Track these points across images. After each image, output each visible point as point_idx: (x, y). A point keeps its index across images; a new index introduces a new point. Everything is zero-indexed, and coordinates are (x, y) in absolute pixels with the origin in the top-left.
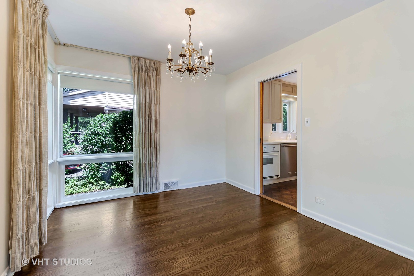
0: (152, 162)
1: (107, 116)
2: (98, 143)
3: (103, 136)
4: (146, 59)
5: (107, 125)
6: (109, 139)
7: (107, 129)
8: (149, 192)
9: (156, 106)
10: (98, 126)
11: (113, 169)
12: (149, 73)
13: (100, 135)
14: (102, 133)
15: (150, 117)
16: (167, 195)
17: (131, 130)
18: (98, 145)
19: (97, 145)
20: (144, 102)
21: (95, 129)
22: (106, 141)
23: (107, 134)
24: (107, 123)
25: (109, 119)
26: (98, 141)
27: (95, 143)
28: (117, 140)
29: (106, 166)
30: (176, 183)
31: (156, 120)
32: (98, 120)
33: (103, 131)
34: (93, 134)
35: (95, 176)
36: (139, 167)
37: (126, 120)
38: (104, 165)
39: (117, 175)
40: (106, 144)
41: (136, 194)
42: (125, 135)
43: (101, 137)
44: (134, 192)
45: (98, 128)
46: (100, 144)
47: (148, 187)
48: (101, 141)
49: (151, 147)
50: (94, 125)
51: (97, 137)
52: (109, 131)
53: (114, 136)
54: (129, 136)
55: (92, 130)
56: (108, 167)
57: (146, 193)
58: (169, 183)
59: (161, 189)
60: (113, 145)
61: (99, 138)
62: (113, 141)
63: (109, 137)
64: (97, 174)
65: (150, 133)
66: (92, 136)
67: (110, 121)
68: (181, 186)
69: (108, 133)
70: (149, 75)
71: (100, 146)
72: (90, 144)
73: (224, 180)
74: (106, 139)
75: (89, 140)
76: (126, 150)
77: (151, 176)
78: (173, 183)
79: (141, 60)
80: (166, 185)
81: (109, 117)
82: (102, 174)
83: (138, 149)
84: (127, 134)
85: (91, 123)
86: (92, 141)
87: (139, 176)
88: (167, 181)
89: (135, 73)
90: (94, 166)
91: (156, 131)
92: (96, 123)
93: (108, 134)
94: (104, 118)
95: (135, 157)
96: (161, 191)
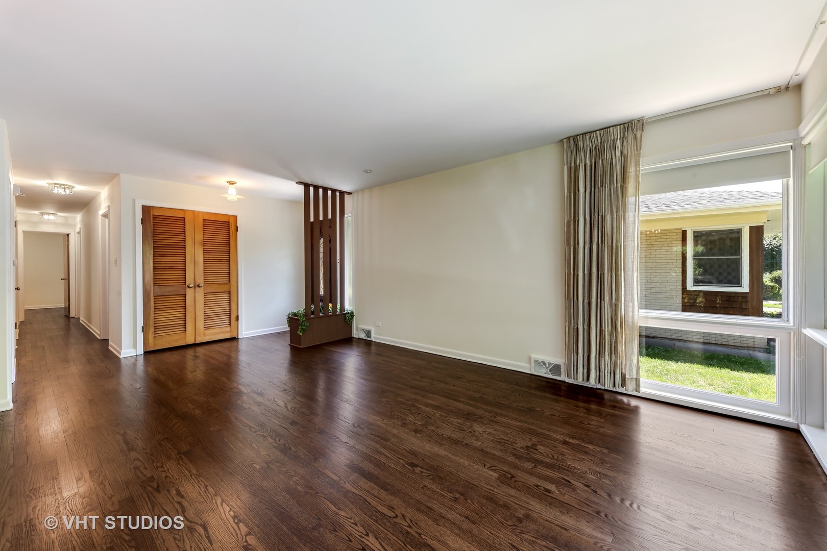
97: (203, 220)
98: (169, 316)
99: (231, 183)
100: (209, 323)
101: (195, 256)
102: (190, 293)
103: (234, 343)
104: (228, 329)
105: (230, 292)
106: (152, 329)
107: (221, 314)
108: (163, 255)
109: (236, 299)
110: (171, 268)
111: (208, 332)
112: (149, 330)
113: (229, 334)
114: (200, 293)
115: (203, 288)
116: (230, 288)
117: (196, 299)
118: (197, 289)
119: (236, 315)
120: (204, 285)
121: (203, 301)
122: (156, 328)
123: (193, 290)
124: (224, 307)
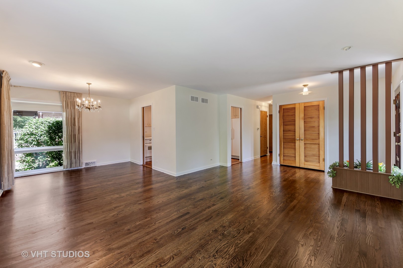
0: (76, 151)
1: (41, 120)
2: (33, 141)
3: (39, 136)
4: (71, 92)
5: (43, 128)
6: (45, 138)
7: (42, 130)
8: (74, 167)
9: (79, 119)
10: (34, 128)
11: (48, 161)
12: (74, 100)
13: (36, 135)
14: (37, 133)
15: (74, 125)
16: (88, 169)
17: (62, 132)
18: (34, 143)
19: (32, 143)
20: (70, 117)
21: (31, 130)
22: (42, 140)
23: (42, 134)
24: (42, 126)
25: (44, 123)
26: (34, 139)
27: (31, 141)
28: (51, 139)
29: (42, 159)
30: (94, 162)
31: (79, 127)
32: (33, 123)
33: (39, 132)
34: (28, 134)
35: (31, 167)
36: (67, 154)
37: (58, 126)
38: (40, 158)
39: (52, 165)
40: (42, 142)
41: (65, 170)
42: (58, 135)
43: (37, 136)
44: (64, 168)
45: (34, 129)
46: (36, 142)
47: (73, 165)
48: (36, 140)
49: (75, 142)
50: (30, 127)
51: (33, 137)
52: (44, 132)
53: (49, 136)
54: (61, 136)
55: (28, 131)
56: (43, 159)
57: (72, 169)
58: (89, 163)
59: (84, 166)
60: (48, 142)
61: (35, 137)
62: (48, 140)
63: (44, 137)
64: (33, 165)
65: (75, 134)
66: (28, 136)
67: (46, 124)
68: (98, 164)
69: (44, 133)
70: (73, 101)
71: (36, 143)
72: (25, 143)
73: (129, 160)
74: (41, 138)
75: (25, 139)
76: (57, 144)
77: (75, 159)
78: (91, 163)
79: (67, 93)
80: (87, 164)
81: (43, 121)
82: (38, 165)
83: (66, 144)
84: (60, 134)
85: (26, 126)
86: (28, 140)
87: (67, 159)
88: (87, 162)
89: (63, 101)
90: (30, 159)
91: (79, 133)
92: (31, 126)
93: (44, 135)
94: (39, 121)
95: (64, 148)
96: (83, 167)
97: (304, 106)
98: (289, 152)
99: (305, 86)
100: (307, 159)
101: (300, 125)
102: (297, 143)
103: (322, 173)
104: (318, 164)
105: (319, 144)
106: (282, 156)
107: (314, 155)
108: (286, 125)
109: (323, 149)
110: (289, 131)
111: (306, 163)
112: (281, 156)
113: (319, 167)
114: (302, 143)
115: (303, 141)
116: (319, 142)
117: (300, 145)
118: (301, 141)
119: (324, 158)
120: (304, 140)
121: (304, 147)
122: (284, 156)
123: (298, 141)
124: (316, 152)
